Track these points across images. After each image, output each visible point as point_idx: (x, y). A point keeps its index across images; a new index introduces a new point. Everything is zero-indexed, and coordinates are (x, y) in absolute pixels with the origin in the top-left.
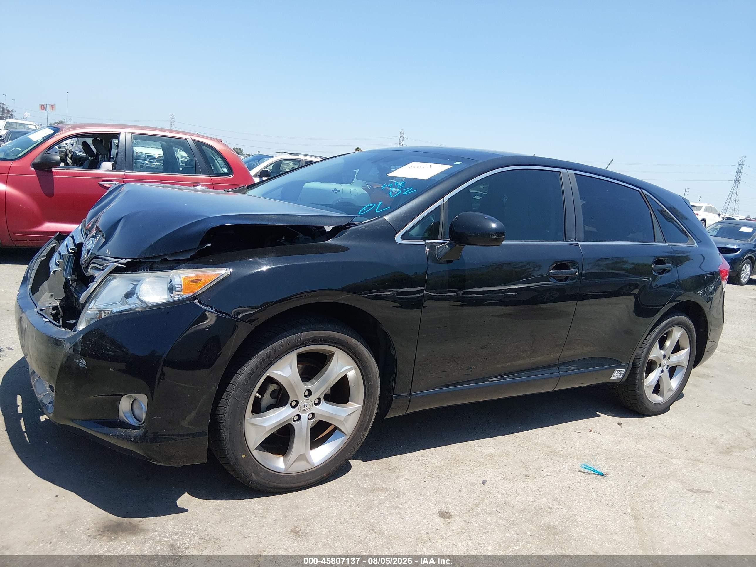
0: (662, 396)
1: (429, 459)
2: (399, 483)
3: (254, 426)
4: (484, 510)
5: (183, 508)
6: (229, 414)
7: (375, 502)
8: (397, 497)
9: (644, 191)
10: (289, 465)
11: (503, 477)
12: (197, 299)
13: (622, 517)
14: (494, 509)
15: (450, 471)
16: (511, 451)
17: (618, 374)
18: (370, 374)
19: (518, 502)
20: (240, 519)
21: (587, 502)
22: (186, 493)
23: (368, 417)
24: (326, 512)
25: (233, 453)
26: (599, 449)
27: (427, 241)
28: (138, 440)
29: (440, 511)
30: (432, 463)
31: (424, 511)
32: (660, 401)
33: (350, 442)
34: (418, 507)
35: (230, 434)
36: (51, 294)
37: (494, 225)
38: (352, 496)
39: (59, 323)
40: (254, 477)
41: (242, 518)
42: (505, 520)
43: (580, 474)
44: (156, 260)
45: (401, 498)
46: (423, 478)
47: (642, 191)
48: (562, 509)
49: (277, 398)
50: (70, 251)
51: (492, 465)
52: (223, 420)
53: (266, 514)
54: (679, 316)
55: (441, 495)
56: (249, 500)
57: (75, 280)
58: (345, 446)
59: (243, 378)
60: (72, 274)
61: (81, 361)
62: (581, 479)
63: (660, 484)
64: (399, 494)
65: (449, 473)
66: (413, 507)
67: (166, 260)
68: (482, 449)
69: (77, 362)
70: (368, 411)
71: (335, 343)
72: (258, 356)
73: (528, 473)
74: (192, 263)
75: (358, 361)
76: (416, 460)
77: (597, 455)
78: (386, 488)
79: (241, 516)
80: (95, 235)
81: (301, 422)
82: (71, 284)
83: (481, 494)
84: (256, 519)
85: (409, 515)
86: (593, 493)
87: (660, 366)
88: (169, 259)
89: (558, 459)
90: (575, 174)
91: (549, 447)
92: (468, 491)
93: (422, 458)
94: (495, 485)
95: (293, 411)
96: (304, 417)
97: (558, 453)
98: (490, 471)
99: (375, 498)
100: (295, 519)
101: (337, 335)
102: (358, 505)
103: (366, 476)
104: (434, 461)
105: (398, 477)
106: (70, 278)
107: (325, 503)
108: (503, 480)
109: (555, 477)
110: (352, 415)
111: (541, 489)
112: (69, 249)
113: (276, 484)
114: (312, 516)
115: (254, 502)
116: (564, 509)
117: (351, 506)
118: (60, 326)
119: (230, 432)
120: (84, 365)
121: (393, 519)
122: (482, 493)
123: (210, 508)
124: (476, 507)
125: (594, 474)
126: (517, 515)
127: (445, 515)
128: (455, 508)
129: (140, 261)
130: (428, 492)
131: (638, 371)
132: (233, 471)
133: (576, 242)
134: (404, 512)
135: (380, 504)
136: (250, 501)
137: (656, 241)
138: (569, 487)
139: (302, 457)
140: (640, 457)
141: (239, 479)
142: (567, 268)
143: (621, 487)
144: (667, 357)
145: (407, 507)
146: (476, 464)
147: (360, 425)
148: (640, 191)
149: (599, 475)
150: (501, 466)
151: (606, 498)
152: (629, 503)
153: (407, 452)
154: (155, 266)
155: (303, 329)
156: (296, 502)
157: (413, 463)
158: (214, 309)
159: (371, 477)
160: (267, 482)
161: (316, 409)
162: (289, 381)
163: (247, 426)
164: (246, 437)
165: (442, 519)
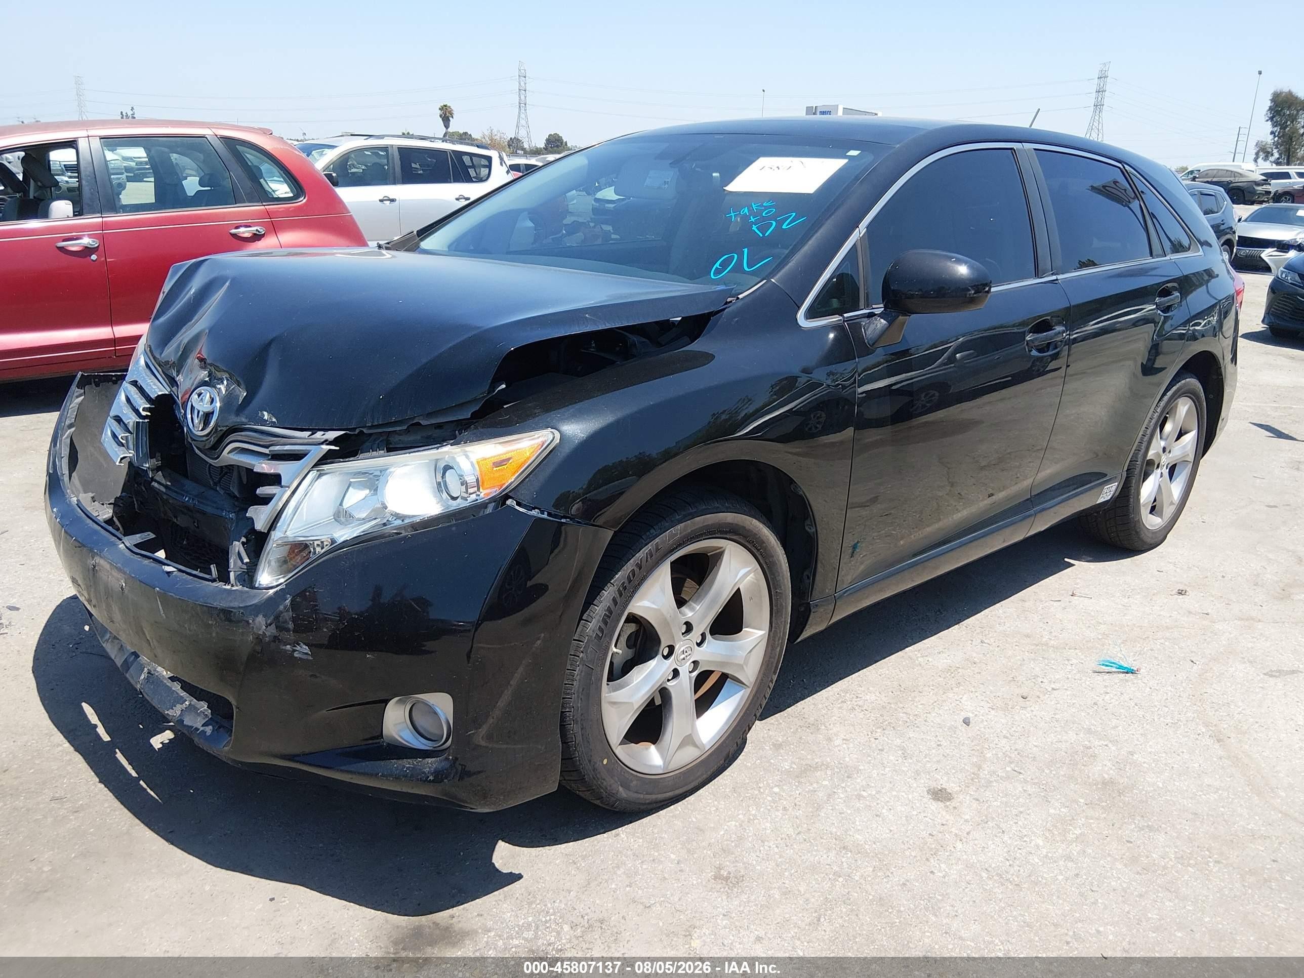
0: (1160, 515)
1: (860, 696)
2: (836, 749)
3: (615, 706)
4: (994, 772)
5: (511, 873)
6: (578, 696)
7: (821, 794)
8: (848, 777)
9: (1127, 167)
10: (668, 758)
11: (989, 705)
12: (511, 498)
13: (1198, 742)
14: (1008, 769)
15: (904, 710)
16: (975, 655)
17: (1108, 492)
18: (779, 575)
19: (1036, 746)
20: (619, 872)
21: (1136, 725)
22: (500, 842)
23: (778, 650)
24: (751, 829)
25: (590, 761)
26: (1102, 626)
27: (845, 315)
28: (439, 776)
29: (930, 790)
30: (869, 701)
31: (903, 794)
32: (1158, 524)
33: (755, 695)
34: (892, 789)
35: (582, 729)
36: (91, 495)
37: (963, 270)
38: (776, 790)
39: (210, 573)
40: (623, 793)
41: (622, 870)
42: (1034, 784)
43: (1099, 678)
44: (398, 428)
45: (856, 778)
46: (870, 733)
47: (1124, 167)
48: (1106, 745)
49: (635, 645)
50: (144, 413)
51: (962, 688)
52: (570, 708)
53: (656, 854)
54: (1188, 380)
55: (914, 759)
56: (614, 832)
57: (158, 469)
58: (747, 705)
59: (596, 626)
60: (151, 458)
61: (298, 648)
62: (1106, 687)
63: (1222, 671)
64: (849, 773)
65: (905, 715)
66: (884, 791)
67: (418, 424)
68: (930, 660)
69: (289, 651)
70: (777, 639)
71: (726, 533)
72: (615, 582)
73: (1024, 691)
74: (483, 428)
75: (760, 557)
76: (840, 701)
77: (1105, 636)
78: (823, 764)
79: (618, 867)
80: (207, 379)
81: (681, 680)
82: (152, 477)
83: (973, 744)
84: (644, 867)
85: (886, 807)
86: (1136, 707)
87: (1158, 467)
88: (424, 422)
89: (1053, 656)
90: (1035, 149)
91: (1028, 636)
92: (951, 742)
93: (848, 695)
94: (985, 723)
95: (668, 664)
96: (684, 670)
97: (1047, 645)
98: (965, 698)
99: (815, 785)
100: (709, 852)
101: (729, 517)
102: (796, 805)
103: (777, 747)
104: (871, 697)
105: (830, 740)
106: (147, 465)
107: (741, 812)
108: (993, 712)
109: (1066, 689)
110: (754, 650)
111: (1056, 717)
112: (141, 410)
113: (654, 797)
114: (732, 842)
115: (624, 833)
116: (1110, 745)
117: (785, 809)
118: (214, 581)
119: (582, 725)
120: (306, 654)
121: (865, 820)
122: (975, 742)
123: (557, 862)
124: (979, 770)
125: (1119, 672)
126: (1047, 771)
127: (940, 795)
128: (948, 779)
129: (361, 432)
130: (891, 758)
131: (1134, 481)
132: (589, 791)
133: (1054, 277)
134: (875, 804)
135: (829, 796)
136: (618, 835)
137: (1154, 254)
138: (1095, 704)
139: (689, 740)
140: (1167, 628)
141: (598, 802)
142: (1050, 328)
143: (1170, 688)
144: (1168, 451)
145: (874, 793)
146: (936, 690)
147: (768, 665)
148: (1122, 167)
149: (1127, 673)
150: (976, 685)
151: (1159, 712)
152: (1196, 715)
153: (818, 689)
154: (395, 439)
155: (677, 517)
156: (694, 820)
157: (840, 708)
158: (546, 513)
159: (788, 748)
160: (642, 796)
161: (700, 654)
162: (662, 615)
163: (605, 706)
164: (605, 727)
165: (941, 804)
